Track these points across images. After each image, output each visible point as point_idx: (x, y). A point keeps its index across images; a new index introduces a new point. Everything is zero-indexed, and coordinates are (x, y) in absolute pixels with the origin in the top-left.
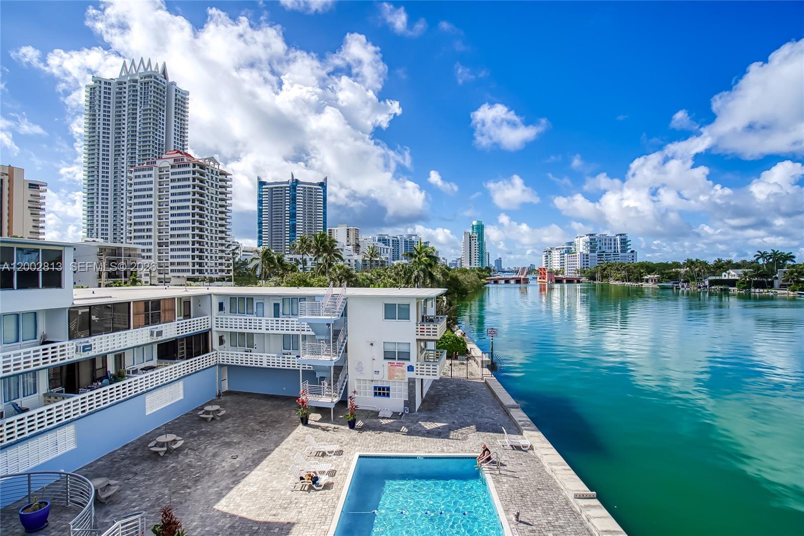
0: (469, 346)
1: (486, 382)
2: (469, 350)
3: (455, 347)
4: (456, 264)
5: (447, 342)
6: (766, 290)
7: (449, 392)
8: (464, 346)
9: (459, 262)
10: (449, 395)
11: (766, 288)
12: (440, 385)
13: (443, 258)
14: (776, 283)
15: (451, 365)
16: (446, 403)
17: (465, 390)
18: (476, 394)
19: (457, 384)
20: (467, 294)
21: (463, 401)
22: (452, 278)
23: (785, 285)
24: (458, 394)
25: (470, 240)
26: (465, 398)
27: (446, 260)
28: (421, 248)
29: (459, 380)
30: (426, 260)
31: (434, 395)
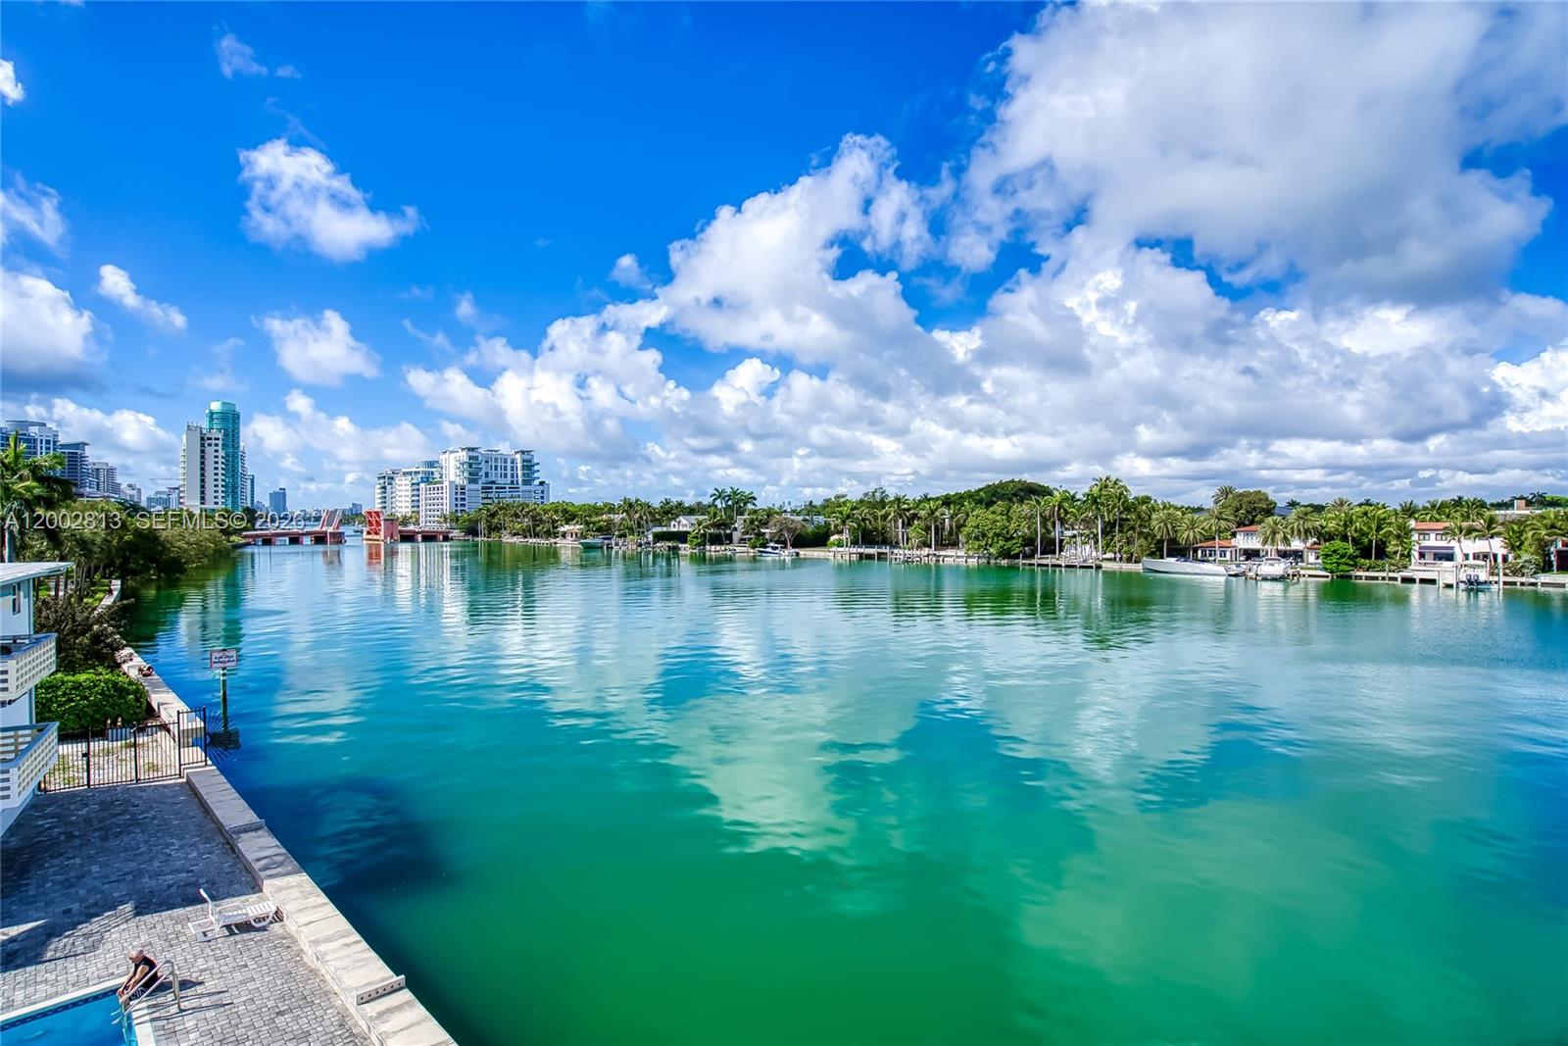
0: (155, 699)
1: (189, 782)
2: (156, 708)
3: (112, 706)
4: (168, 501)
5: (86, 698)
6: (723, 548)
7: (70, 829)
8: (137, 700)
9: (174, 496)
10: (70, 836)
11: (723, 544)
12: (45, 817)
13: (130, 486)
14: (736, 536)
15: (86, 755)
16: (56, 862)
17: (124, 812)
18: (154, 818)
19: (102, 803)
20: (183, 571)
21: (113, 843)
22: (138, 533)
23: (745, 539)
24: (101, 829)
25: (203, 445)
26: (117, 836)
27: (139, 490)
28: (17, 457)
29: (112, 789)
30: (28, 489)
31: (21, 849)
